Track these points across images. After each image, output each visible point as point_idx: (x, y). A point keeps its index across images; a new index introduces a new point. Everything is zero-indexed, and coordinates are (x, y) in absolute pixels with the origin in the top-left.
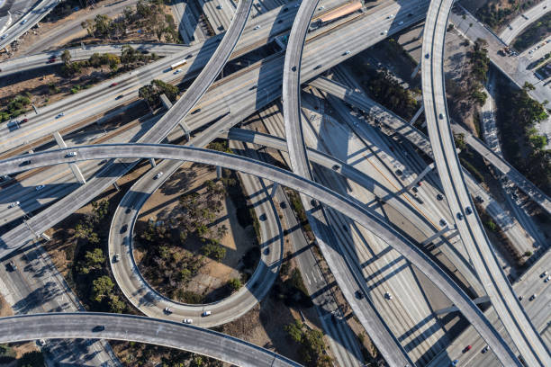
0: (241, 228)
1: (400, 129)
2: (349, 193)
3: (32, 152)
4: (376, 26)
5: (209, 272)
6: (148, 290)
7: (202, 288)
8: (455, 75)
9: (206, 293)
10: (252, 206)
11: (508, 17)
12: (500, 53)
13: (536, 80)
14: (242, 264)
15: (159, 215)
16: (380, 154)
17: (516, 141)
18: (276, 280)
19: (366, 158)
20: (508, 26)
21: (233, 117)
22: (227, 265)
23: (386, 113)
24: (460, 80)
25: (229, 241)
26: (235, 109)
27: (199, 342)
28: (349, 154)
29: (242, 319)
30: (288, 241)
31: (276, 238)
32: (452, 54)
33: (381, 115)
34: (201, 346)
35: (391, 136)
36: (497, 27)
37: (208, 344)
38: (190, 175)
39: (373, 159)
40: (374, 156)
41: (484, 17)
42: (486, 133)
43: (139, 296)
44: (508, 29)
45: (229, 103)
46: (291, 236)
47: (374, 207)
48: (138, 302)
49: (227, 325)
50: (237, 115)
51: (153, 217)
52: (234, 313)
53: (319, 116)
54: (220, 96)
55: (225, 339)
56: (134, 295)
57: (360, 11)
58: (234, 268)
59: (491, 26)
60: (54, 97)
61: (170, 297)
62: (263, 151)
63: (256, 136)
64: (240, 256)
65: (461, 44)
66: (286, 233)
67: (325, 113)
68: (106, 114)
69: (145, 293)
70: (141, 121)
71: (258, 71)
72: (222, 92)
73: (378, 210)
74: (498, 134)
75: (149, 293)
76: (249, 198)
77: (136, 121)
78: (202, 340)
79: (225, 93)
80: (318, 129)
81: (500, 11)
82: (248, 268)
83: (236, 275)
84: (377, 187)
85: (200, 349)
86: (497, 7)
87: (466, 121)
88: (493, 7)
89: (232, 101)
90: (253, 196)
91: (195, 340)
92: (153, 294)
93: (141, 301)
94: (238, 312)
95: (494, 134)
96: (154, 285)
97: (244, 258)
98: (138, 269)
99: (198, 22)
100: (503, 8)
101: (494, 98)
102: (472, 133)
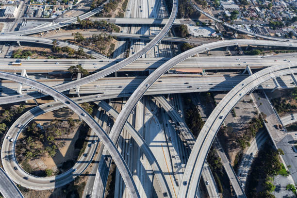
0: (74, 148)
1: (189, 140)
2: (141, 160)
3: (15, 74)
4: (206, 84)
5: (44, 161)
6: (13, 154)
7: (36, 166)
8: (238, 126)
9: (35, 170)
10: (88, 141)
11: (294, 110)
12: (276, 127)
13: (292, 151)
14: (61, 165)
15: (44, 124)
16: (170, 148)
17: (258, 180)
18: (70, 183)
19: (162, 146)
20: (292, 115)
21: (104, 96)
22: (55, 162)
23: (186, 128)
24: (240, 130)
25: (64, 151)
26: (107, 93)
27: (8, 189)
28: (154, 140)
29: (41, 191)
30: (91, 166)
31: (87, 162)
32: (244, 115)
33: (183, 128)
34: (7, 192)
35: (184, 142)
36: (283, 112)
37: (10, 192)
38: (71, 113)
39: (165, 149)
40: (167, 148)
41: (275, 104)
42: (242, 166)
43: (7, 154)
44: (291, 116)
45: (107, 89)
46: (94, 165)
47: (149, 174)
48: (4, 156)
49: (32, 190)
50: (107, 96)
51: (41, 123)
52: (39, 187)
53: (151, 115)
54: (105, 84)
55: (19, 195)
56: (5, 152)
57: (201, 74)
58: (57, 165)
59: (278, 111)
60: (41, 57)
61: (19, 162)
62: (112, 118)
63: (111, 110)
64: (64, 161)
65: (253, 112)
66: (93, 162)
67: (156, 115)
68: (54, 71)
69: (10, 154)
70: (65, 80)
71: (131, 80)
72: (107, 83)
73: (151, 177)
74: (249, 171)
75: (12, 155)
76: (89, 136)
77: (62, 79)
78: (10, 189)
79: (108, 84)
80: (146, 120)
81: (288, 105)
82: (62, 169)
83: (55, 169)
84: (155, 163)
85: (5, 193)
86: (287, 102)
87: (230, 154)
88: (284, 101)
89: (109, 89)
90: (91, 136)
91: (7, 187)
92: (13, 157)
93: (6, 157)
94: (42, 187)
95: (247, 169)
96: (17, 153)
97: (65, 162)
98: (16, 142)
99: (125, 51)
100: (291, 104)
101: (258, 149)
102: (230, 162)
